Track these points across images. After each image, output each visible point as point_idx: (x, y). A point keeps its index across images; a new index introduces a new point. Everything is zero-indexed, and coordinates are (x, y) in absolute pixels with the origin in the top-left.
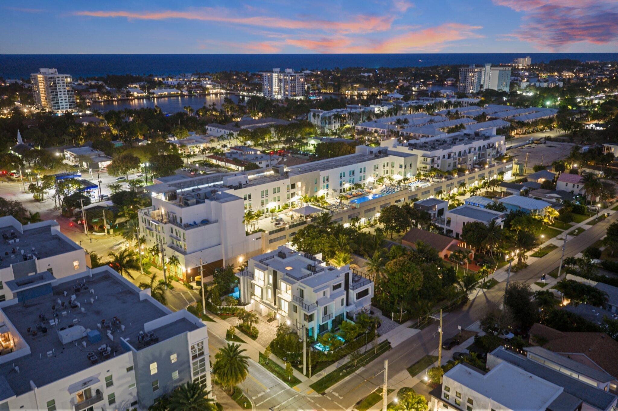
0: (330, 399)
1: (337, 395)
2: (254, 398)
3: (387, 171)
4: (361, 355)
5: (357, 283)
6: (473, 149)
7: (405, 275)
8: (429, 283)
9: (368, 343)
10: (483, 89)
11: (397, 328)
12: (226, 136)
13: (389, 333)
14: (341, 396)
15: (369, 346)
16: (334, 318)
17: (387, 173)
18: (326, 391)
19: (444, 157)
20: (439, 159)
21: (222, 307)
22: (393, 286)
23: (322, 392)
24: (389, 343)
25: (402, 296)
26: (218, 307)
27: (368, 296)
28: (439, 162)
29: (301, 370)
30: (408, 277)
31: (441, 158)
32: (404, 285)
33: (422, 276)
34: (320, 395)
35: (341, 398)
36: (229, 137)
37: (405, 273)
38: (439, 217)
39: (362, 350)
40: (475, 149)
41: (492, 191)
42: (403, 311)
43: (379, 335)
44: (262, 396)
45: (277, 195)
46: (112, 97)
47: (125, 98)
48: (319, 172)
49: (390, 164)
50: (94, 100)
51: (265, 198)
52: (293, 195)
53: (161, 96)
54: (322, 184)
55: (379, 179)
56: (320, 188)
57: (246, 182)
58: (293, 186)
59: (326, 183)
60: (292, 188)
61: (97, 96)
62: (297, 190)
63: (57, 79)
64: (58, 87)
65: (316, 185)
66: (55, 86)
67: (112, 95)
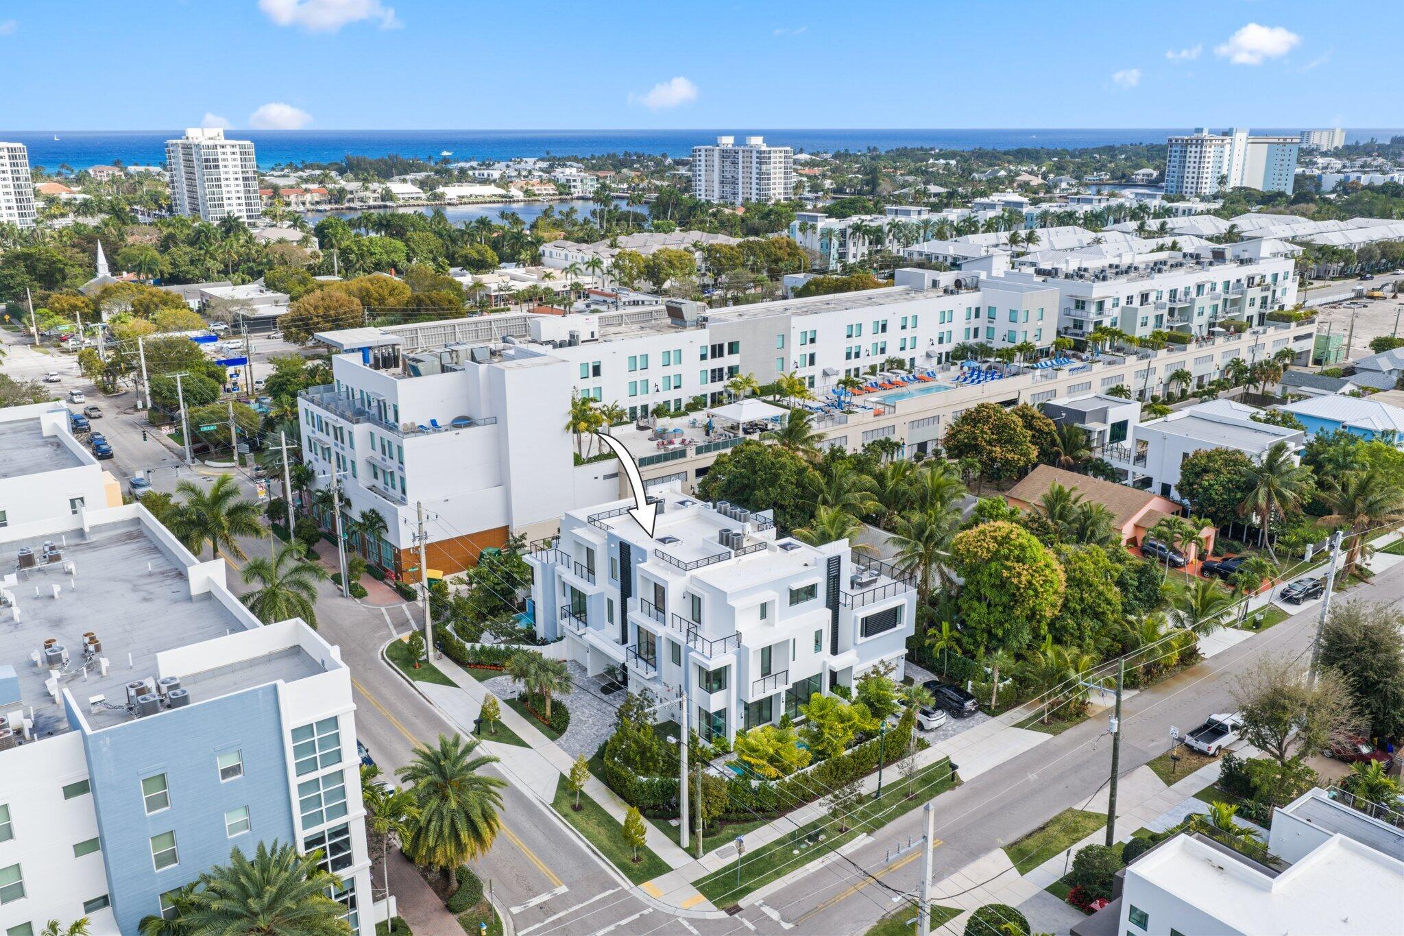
0: (752, 927)
1: (775, 915)
2: (515, 910)
3: (976, 330)
4: (861, 800)
5: (864, 590)
6: (1207, 287)
7: (1009, 569)
8: (1082, 599)
9: (886, 765)
10: (1228, 188)
11: (981, 726)
12: (583, 267)
13: (956, 738)
14: (787, 921)
15: (891, 774)
16: (790, 686)
17: (976, 336)
18: (742, 903)
19: (1130, 299)
20: (1116, 305)
21: (478, 646)
22: (975, 604)
23: (730, 905)
24: (954, 767)
25: (1000, 633)
26: (468, 646)
27: (899, 627)
28: (1116, 312)
29: (674, 835)
30: (1019, 574)
31: (1123, 303)
32: (1005, 599)
33: (1063, 577)
34: (723, 915)
35: (787, 926)
36: (591, 269)
37: (1009, 564)
38: (1115, 445)
39: (868, 785)
40: (1213, 289)
41: (1260, 392)
42: (1002, 679)
43: (923, 745)
44: (541, 907)
45: (672, 370)
46: (350, 200)
47: (380, 203)
48: (789, 318)
49: (984, 313)
50: (308, 206)
51: (639, 376)
52: (717, 375)
53: (462, 201)
54: (797, 351)
55: (956, 350)
56: (792, 362)
57: (593, 334)
58: (717, 351)
59: (809, 349)
60: (713, 356)
61: (317, 199)
62: (726, 361)
63: (220, 150)
64: (222, 169)
65: (781, 353)
66: (217, 167)
67: (350, 196)
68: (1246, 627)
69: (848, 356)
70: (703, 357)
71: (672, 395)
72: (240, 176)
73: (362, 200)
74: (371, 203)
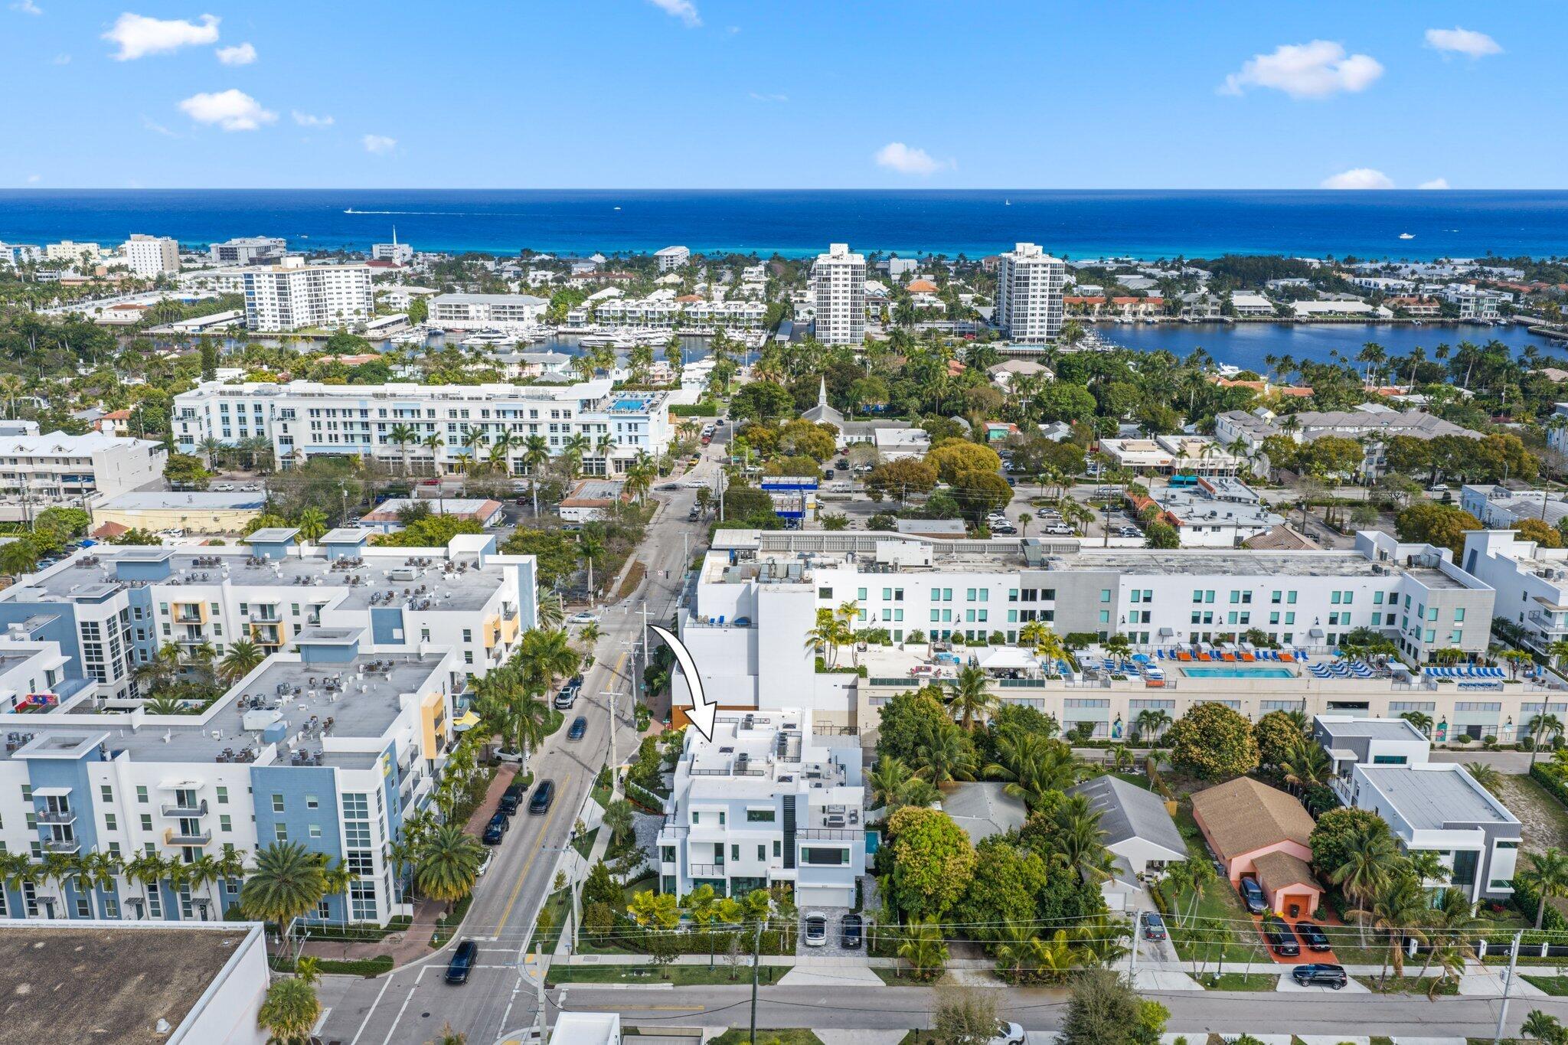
1: (562, 999)
3: (1391, 617)
11: (851, 958)
13: (820, 958)
14: (562, 1005)
16: (727, 877)
17: (1390, 622)
18: (557, 985)
21: (635, 787)
23: (551, 983)
26: (631, 784)
45: (978, 605)
46: (1187, 312)
47: (1219, 317)
48: (1117, 576)
49: (1401, 600)
50: (1141, 316)
51: (941, 605)
52: (1027, 616)
53: (1313, 318)
54: (1125, 606)
55: (1356, 634)
56: (1119, 617)
57: (926, 561)
58: (1029, 595)
59: (1142, 607)
60: (1024, 598)
61: (1150, 309)
62: (1039, 605)
63: (1032, 269)
64: (1031, 287)
65: (1106, 606)
66: (1027, 285)
67: (1186, 308)
68: (1203, 982)
69: (1195, 620)
70: (1013, 598)
71: (976, 627)
72: (1047, 294)
73: (1199, 312)
74: (1209, 316)
